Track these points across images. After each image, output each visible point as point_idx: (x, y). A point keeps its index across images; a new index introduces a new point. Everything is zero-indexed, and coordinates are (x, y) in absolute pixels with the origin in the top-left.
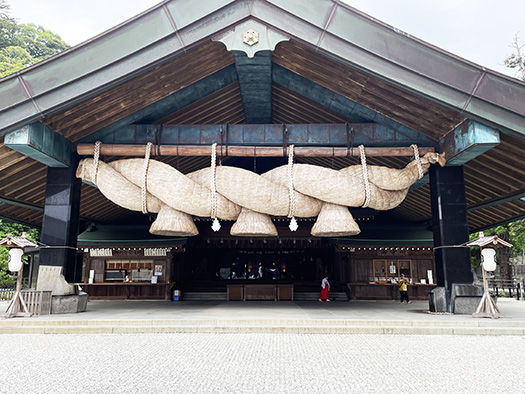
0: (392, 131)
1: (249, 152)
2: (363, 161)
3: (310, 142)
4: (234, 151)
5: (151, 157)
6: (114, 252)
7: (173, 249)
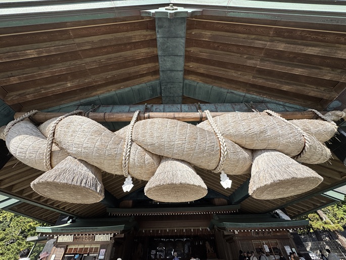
6: (75, 238)
7: (115, 235)
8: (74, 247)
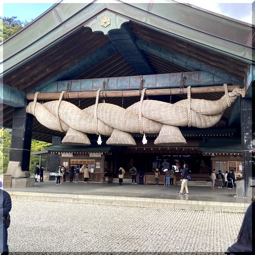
0: (212, 76)
1: (119, 94)
2: (189, 96)
3: (157, 86)
4: (110, 94)
5: (62, 100)
6: (74, 154)
7: (104, 153)
8: (75, 160)
